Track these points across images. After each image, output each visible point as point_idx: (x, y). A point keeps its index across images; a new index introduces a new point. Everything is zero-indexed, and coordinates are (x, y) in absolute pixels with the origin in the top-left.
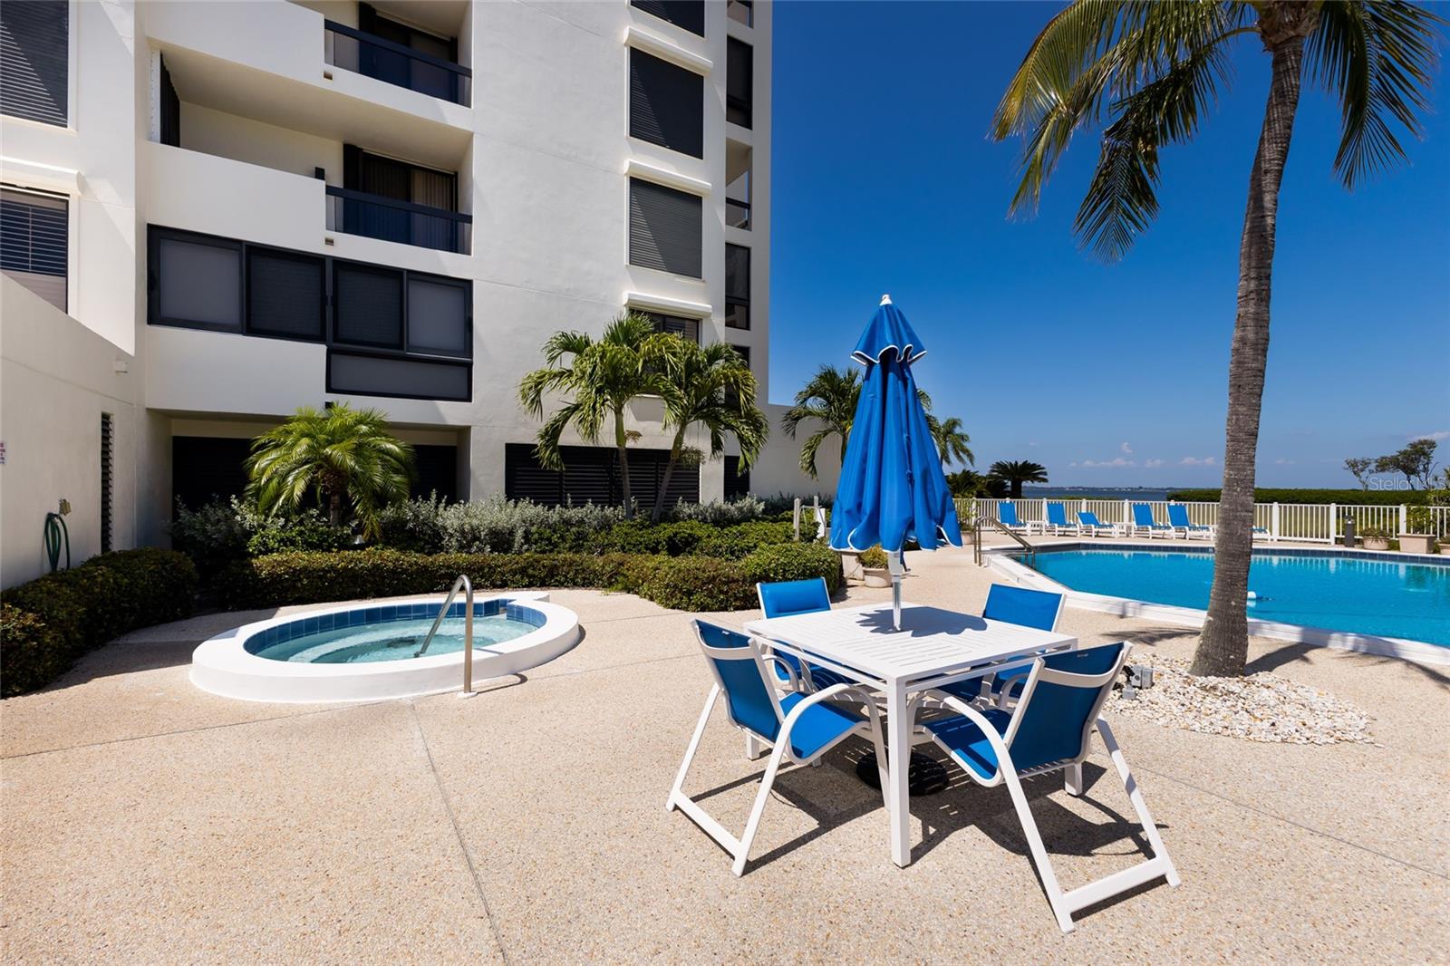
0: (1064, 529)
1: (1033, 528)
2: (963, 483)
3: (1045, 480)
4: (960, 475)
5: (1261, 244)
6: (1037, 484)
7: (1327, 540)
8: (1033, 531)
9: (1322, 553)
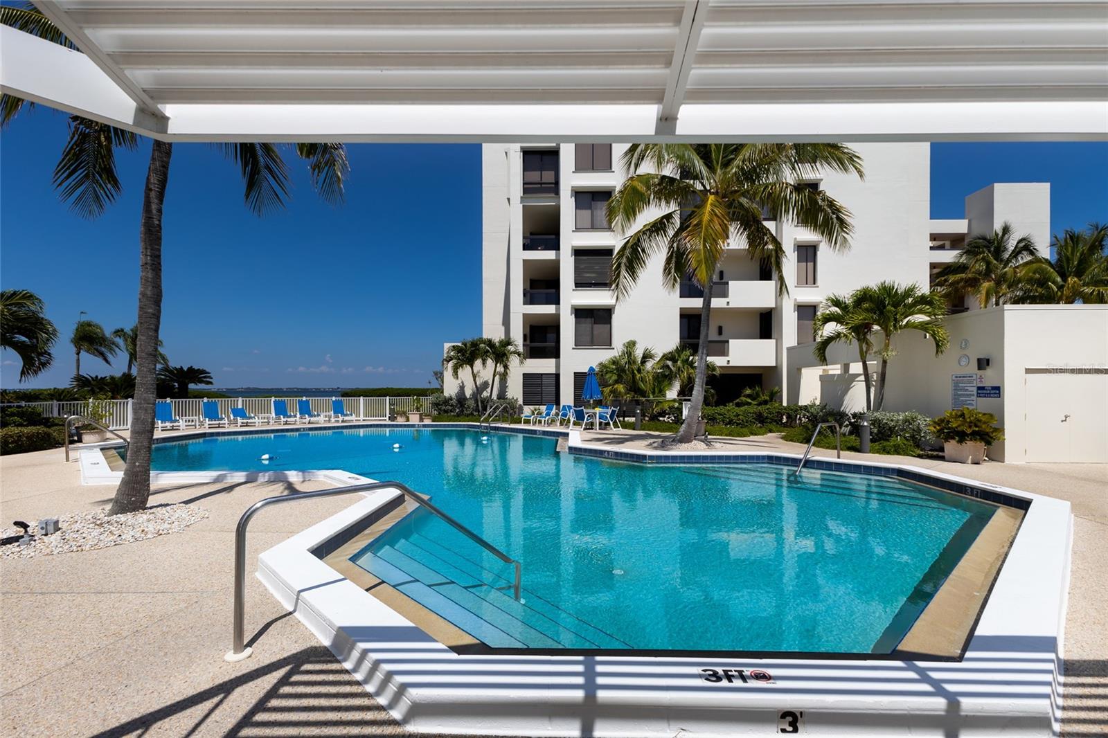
0: (217, 422)
1: (187, 424)
2: (122, 385)
3: (211, 383)
4: (120, 378)
5: (153, 235)
6: (201, 386)
7: (384, 418)
8: (186, 426)
9: (381, 426)
